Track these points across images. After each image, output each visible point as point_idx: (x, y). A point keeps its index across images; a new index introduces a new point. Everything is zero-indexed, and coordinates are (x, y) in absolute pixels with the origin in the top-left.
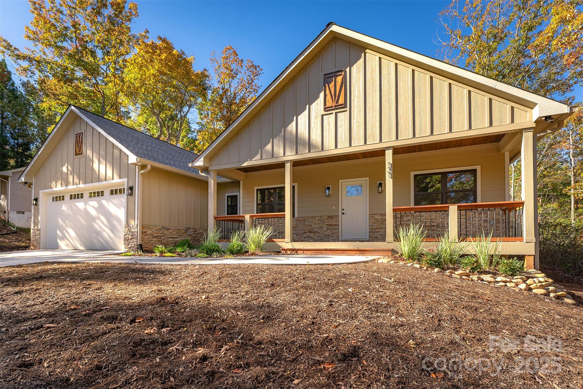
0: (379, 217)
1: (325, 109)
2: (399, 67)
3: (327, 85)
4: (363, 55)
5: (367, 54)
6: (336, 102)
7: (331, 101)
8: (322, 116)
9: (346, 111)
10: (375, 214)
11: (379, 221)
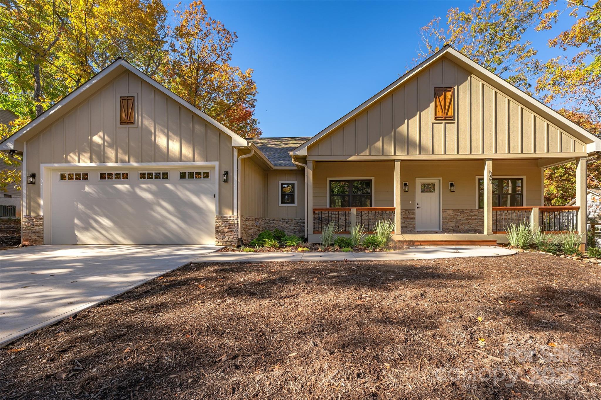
0: (451, 212)
1: (436, 118)
2: (498, 95)
3: (437, 97)
4: (469, 78)
5: (472, 78)
6: (445, 114)
7: (440, 112)
8: (433, 124)
9: (454, 123)
10: (447, 210)
11: (451, 216)
